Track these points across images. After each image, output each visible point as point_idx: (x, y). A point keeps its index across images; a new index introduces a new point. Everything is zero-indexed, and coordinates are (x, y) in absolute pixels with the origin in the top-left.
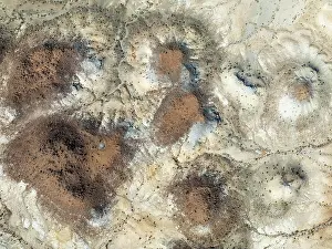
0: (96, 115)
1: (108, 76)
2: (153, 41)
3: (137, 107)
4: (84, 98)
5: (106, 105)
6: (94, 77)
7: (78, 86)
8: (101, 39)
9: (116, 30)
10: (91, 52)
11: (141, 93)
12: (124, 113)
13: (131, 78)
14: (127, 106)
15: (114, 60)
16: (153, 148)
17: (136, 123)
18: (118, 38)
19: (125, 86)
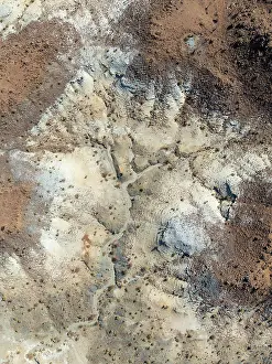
0: (195, 120)
1: (153, 205)
2: (37, 267)
3: (102, 122)
4: (216, 164)
5: (169, 141)
6: (186, 208)
7: (223, 193)
8: (155, 295)
9: (120, 311)
10: (182, 268)
11: (86, 151)
12: (132, 115)
13: (102, 191)
14: (122, 129)
15: (134, 242)
16: (82, 22)
17: (108, 84)
18: (117, 292)
19: (120, 176)
